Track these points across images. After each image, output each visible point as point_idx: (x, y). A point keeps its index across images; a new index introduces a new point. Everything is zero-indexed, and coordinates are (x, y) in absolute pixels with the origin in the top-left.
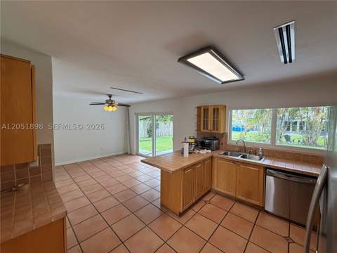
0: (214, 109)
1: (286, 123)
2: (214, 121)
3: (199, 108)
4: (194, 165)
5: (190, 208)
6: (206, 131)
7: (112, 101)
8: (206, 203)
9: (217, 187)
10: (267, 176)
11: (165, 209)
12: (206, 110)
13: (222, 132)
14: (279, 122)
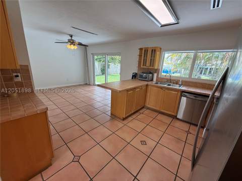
0: (152, 50)
1: (200, 68)
2: (151, 59)
3: (141, 49)
4: (134, 89)
5: (130, 116)
6: (145, 67)
7: (73, 40)
8: (140, 113)
9: (149, 104)
10: (182, 97)
11: (113, 116)
12: (146, 50)
13: (156, 68)
14: (196, 66)
